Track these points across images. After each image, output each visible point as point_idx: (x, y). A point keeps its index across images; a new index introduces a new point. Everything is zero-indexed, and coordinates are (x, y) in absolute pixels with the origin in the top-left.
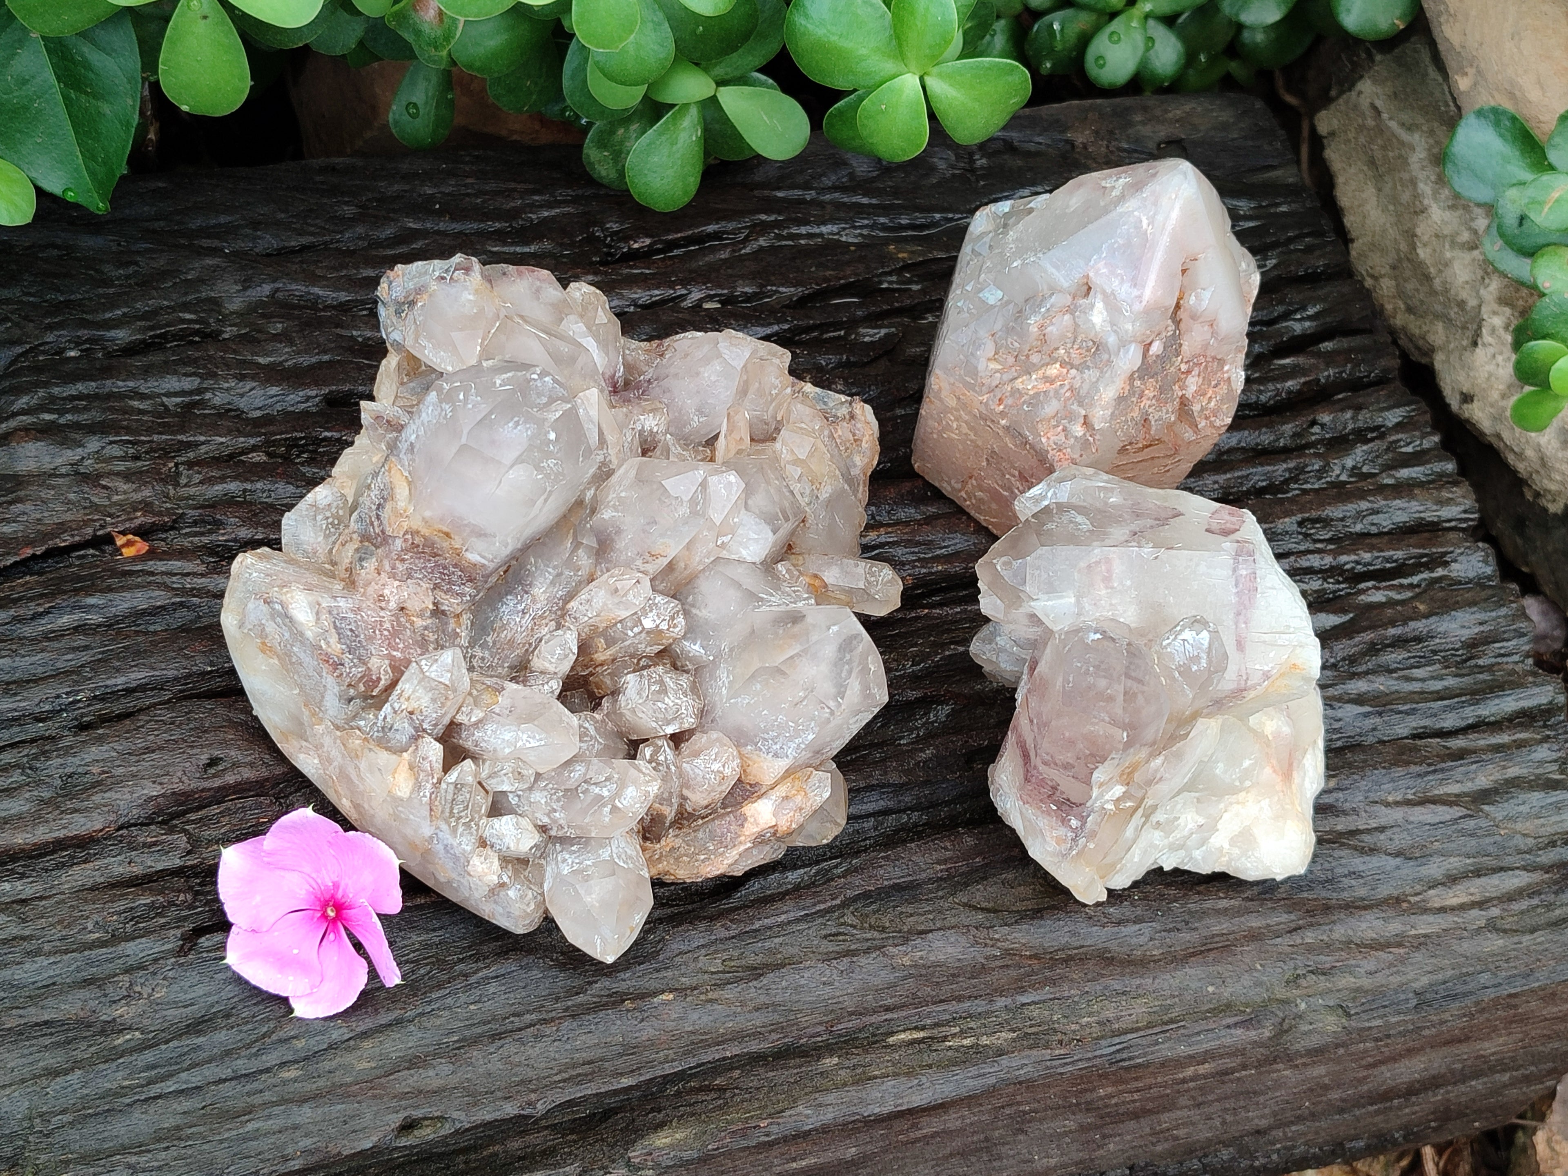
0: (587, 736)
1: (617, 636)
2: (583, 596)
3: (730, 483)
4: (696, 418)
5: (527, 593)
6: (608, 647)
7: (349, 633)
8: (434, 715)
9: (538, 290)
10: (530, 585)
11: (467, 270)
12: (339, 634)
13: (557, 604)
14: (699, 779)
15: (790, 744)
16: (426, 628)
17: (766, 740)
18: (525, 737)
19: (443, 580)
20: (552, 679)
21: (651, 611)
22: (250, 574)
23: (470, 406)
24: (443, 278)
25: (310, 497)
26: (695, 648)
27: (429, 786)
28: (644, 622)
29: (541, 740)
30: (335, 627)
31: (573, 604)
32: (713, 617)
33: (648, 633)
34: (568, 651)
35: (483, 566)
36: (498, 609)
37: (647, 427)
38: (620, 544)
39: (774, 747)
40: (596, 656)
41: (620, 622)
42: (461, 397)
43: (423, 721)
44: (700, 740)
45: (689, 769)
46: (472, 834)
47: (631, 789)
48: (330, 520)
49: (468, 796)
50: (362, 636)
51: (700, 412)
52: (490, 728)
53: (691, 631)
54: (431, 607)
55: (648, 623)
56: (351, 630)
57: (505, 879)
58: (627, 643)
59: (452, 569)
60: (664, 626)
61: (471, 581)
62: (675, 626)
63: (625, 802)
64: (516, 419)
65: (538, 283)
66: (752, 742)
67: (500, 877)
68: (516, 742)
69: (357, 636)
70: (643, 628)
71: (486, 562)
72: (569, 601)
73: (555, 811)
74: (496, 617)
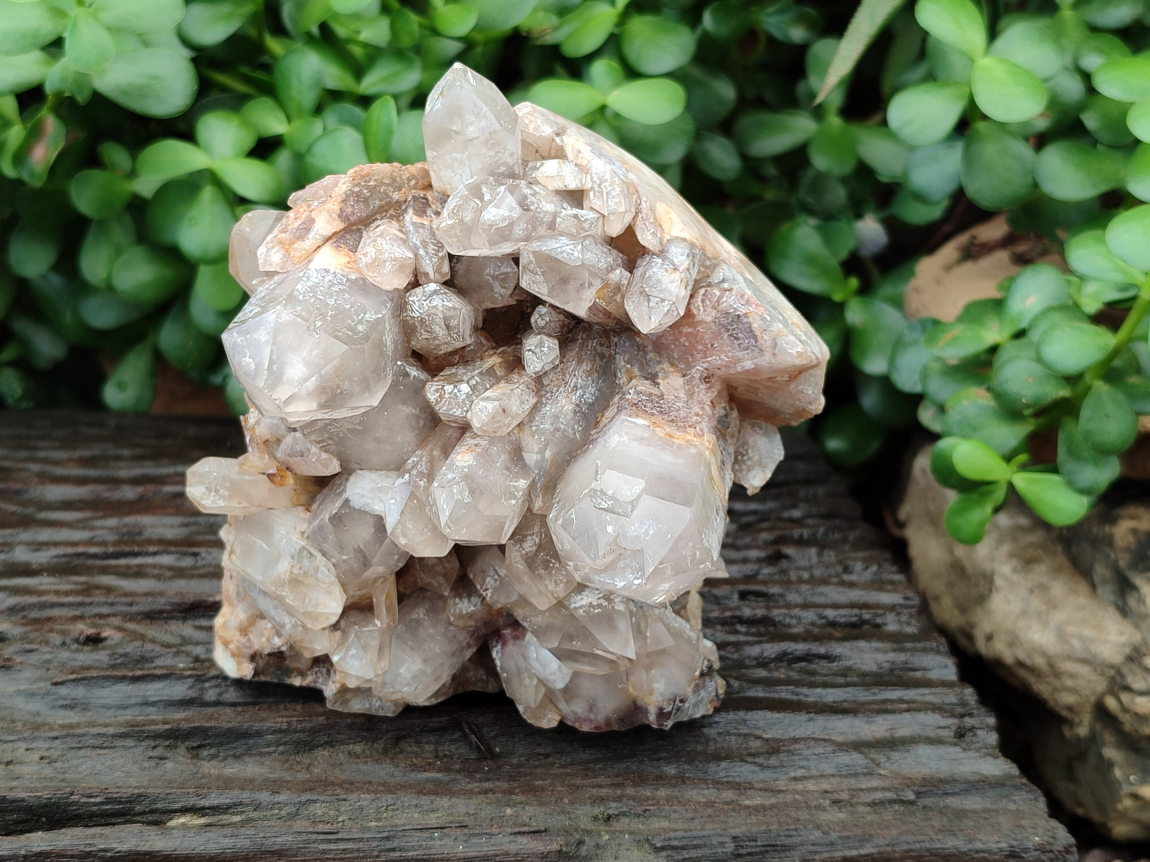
0: (502, 280)
1: (487, 377)
2: (527, 407)
3: (404, 536)
4: (422, 616)
5: (577, 405)
6: (492, 367)
7: (740, 335)
8: (654, 270)
9: (591, 710)
10: (575, 412)
11: (662, 714)
12: (751, 331)
13: (547, 399)
14: (395, 244)
15: (317, 281)
16: (659, 362)
17: (341, 284)
18: (576, 254)
19: (657, 403)
20: (543, 328)
21: (464, 400)
22: (813, 392)
23: (690, 544)
24: (682, 701)
25: (769, 475)
26: (414, 372)
27: (644, 211)
28: (469, 389)
29: (561, 253)
30: (755, 337)
31: (533, 401)
32: (400, 407)
33: (463, 381)
34: (537, 350)
35: (630, 416)
36: (597, 390)
37: (466, 601)
38: (504, 457)
39: (330, 278)
40: (500, 360)
41: (488, 389)
42: (698, 553)
43: (663, 264)
44: (401, 282)
45: (407, 253)
46: (596, 173)
47: (468, 218)
48: (746, 458)
49: (610, 202)
50: (726, 336)
51: (418, 622)
52: (603, 265)
53: (419, 389)
54: (660, 381)
55: (465, 388)
56: (737, 339)
57: (557, 140)
58: (477, 372)
59: (654, 411)
60: (449, 388)
61: (635, 404)
62: (437, 391)
63: (473, 204)
64: (648, 538)
65: (592, 716)
66: (352, 282)
67: (562, 141)
68: (582, 249)
69: (731, 335)
70: (468, 383)
71: (629, 418)
72: (536, 404)
73: (531, 194)
74: (597, 383)
